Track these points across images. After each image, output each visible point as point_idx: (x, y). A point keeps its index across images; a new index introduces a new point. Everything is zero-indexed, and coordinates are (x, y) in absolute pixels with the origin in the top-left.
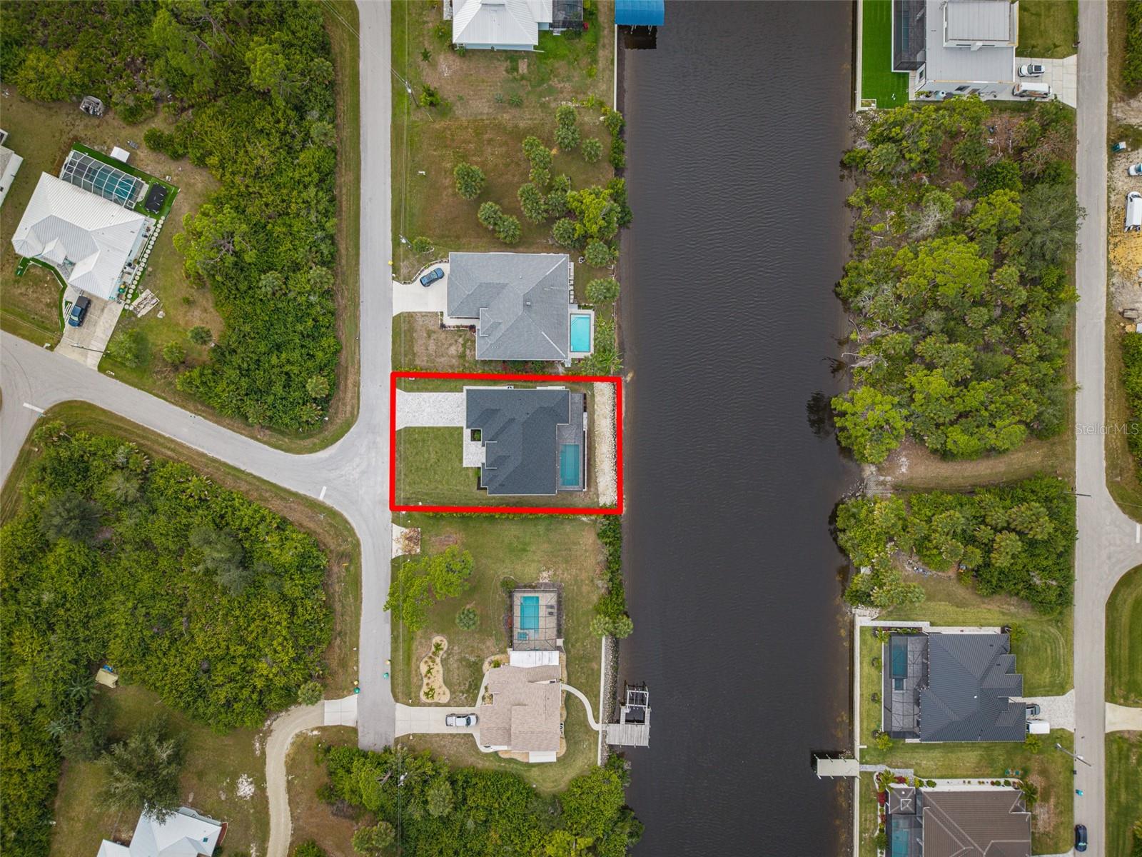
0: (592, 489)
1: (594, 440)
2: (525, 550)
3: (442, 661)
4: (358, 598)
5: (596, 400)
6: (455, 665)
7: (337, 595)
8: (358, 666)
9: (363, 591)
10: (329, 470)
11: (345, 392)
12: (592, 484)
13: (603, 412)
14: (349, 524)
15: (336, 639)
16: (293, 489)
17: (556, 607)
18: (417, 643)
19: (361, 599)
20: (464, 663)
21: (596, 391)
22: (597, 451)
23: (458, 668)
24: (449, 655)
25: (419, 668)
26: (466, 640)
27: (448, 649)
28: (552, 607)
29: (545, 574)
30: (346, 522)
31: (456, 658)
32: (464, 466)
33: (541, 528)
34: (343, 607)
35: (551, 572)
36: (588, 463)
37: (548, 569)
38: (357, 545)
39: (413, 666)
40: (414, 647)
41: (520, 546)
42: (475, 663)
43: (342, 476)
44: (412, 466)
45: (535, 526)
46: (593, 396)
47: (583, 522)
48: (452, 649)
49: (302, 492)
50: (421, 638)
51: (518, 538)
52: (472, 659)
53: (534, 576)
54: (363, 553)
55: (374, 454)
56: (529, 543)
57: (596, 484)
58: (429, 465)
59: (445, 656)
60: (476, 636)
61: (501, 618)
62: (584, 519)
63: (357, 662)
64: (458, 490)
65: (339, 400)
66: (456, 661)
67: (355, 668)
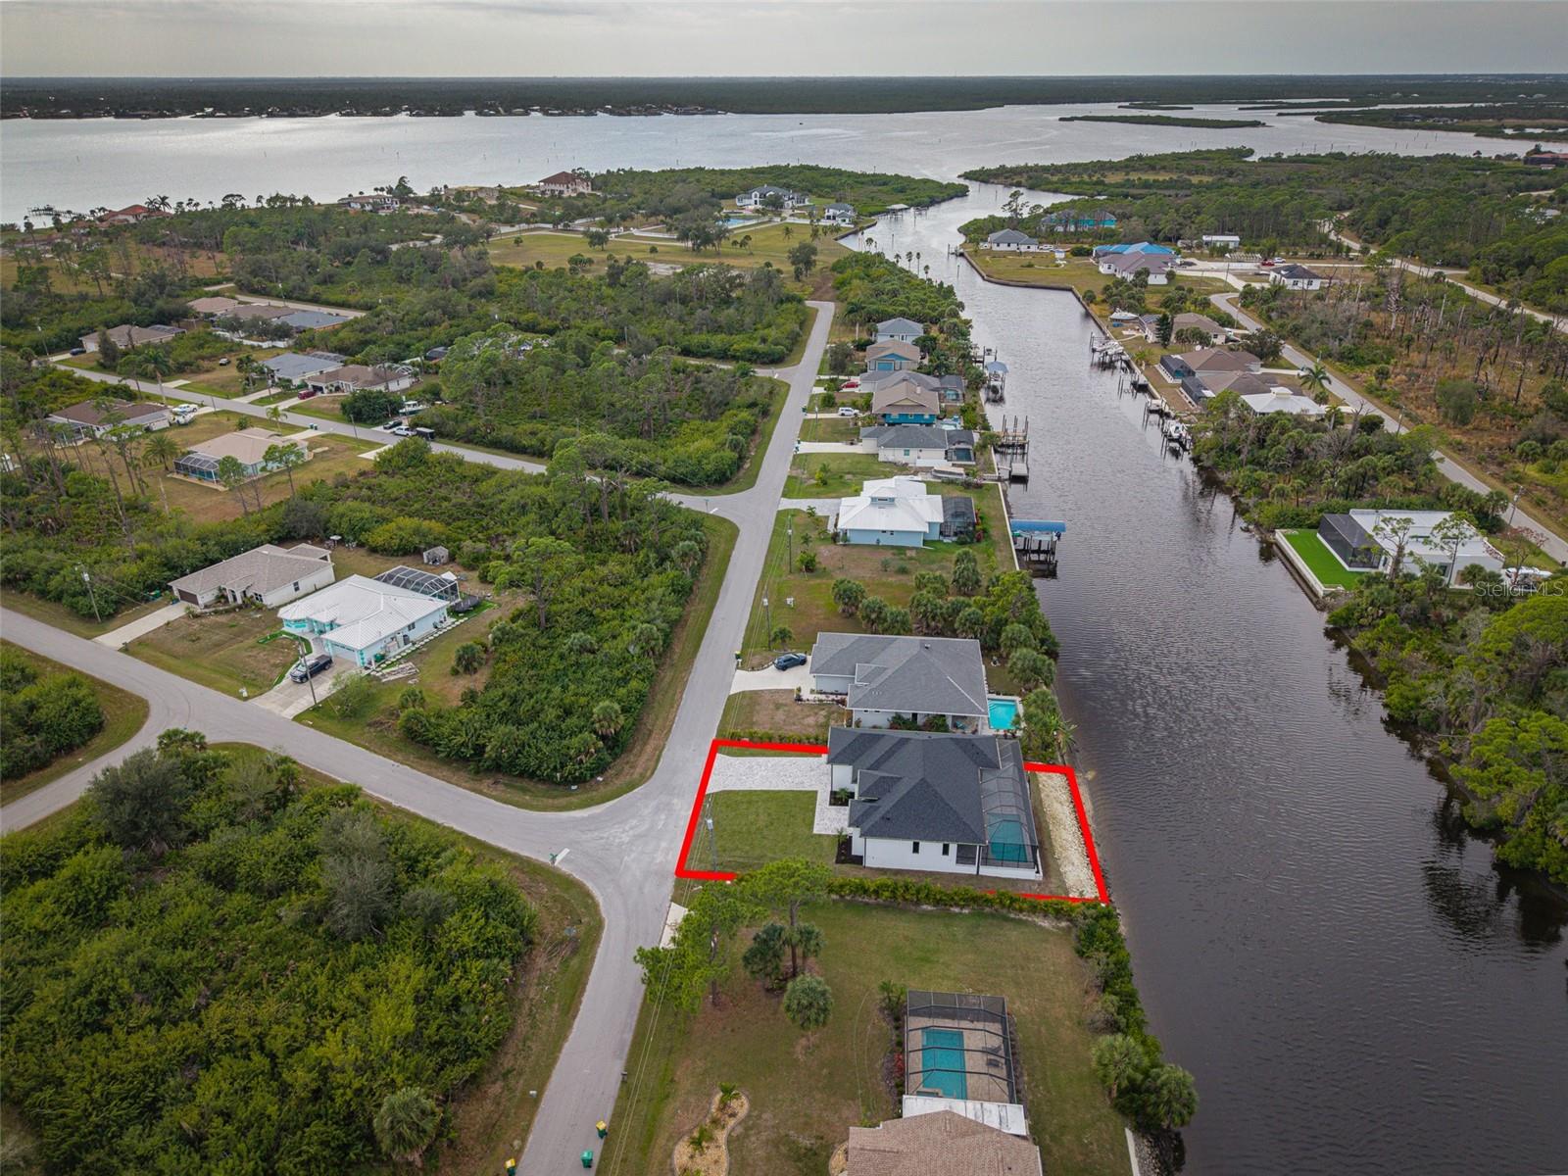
2: (927, 960)
3: (729, 1142)
4: (570, 1010)
6: (761, 1153)
7: (527, 1005)
8: (524, 1140)
9: (585, 999)
10: (582, 831)
11: (640, 754)
13: (1053, 794)
14: (592, 898)
15: (494, 1083)
16: (511, 849)
17: (1002, 1053)
18: (678, 1104)
19: (578, 1011)
20: (784, 1149)
23: (769, 1159)
24: (747, 1129)
25: (670, 1155)
26: (793, 1101)
27: (749, 1116)
28: (994, 1051)
30: (588, 894)
31: (764, 1136)
32: (815, 831)
33: (959, 930)
34: (533, 1026)
38: (596, 928)
39: (657, 1153)
40: (666, 1114)
41: (918, 954)
42: (811, 1153)
43: (602, 838)
44: (725, 830)
45: (947, 926)
47: (1042, 928)
48: (759, 1117)
49: (524, 853)
50: (689, 1092)
51: (913, 940)
52: (805, 1142)
54: (602, 941)
55: (663, 817)
56: (936, 951)
57: (1060, 873)
58: (754, 828)
59: (739, 1130)
60: (818, 1096)
61: (877, 1066)
62: (1046, 924)
63: (527, 1130)
65: (627, 763)
66: (767, 1142)
67: (516, 1143)
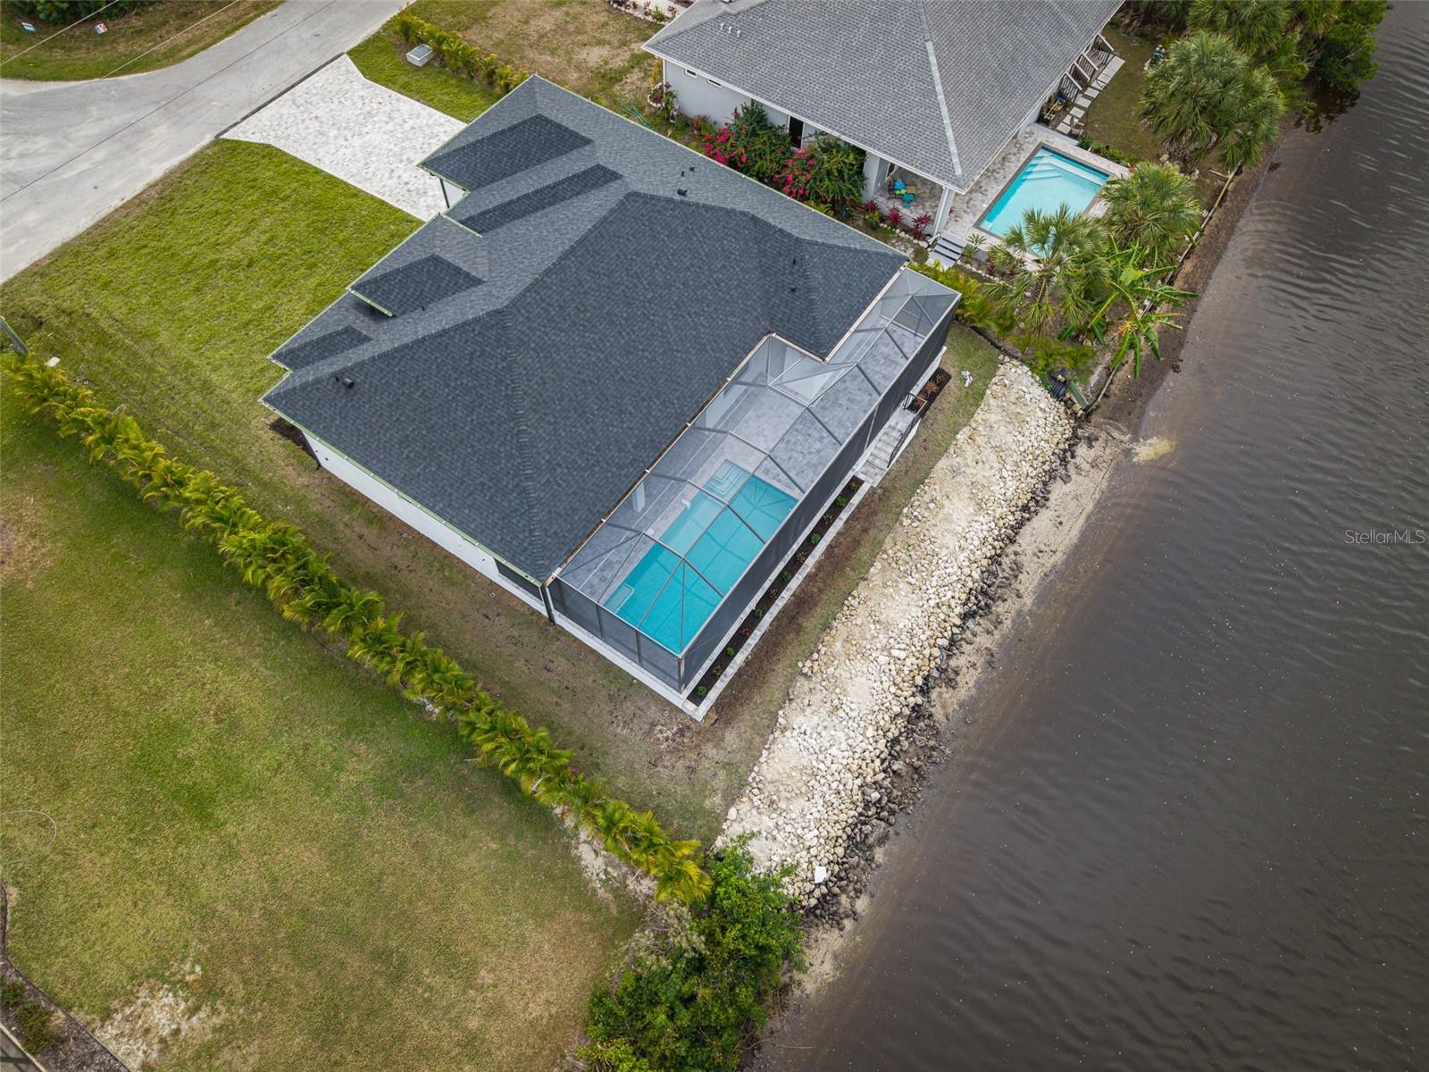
0: (731, 738)
1: (878, 546)
5: (979, 416)
12: (748, 717)
13: (981, 473)
21: (994, 388)
22: (862, 591)
29: (163, 1011)
35: (200, 1025)
36: (790, 619)
37: (206, 992)
41: (204, 776)
46: (976, 397)
51: (234, 726)
53: (111, 974)
56: (253, 791)
57: (770, 726)
64: (206, 387)
